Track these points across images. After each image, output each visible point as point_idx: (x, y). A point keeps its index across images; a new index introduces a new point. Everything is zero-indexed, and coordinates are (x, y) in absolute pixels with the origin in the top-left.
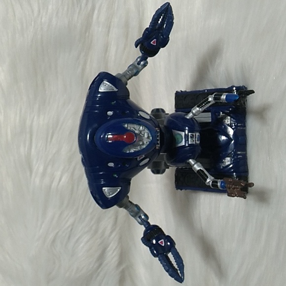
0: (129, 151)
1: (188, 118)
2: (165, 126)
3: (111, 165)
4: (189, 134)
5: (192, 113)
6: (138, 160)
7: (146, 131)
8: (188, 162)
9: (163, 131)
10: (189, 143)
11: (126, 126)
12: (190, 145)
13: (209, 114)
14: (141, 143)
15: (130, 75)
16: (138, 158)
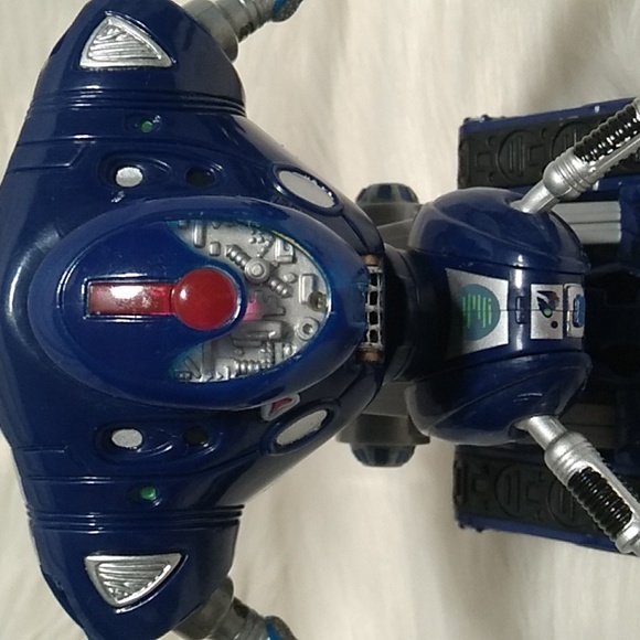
0: (212, 371)
1: (526, 210)
2: (413, 255)
3: (128, 439)
4: (535, 288)
5: (549, 186)
6: (267, 415)
7: (306, 265)
8: (521, 426)
9: (403, 275)
10: (534, 336)
11: (194, 235)
12: (534, 347)
13: (613, 210)
14: (273, 331)
15: (254, 13)
16: (267, 406)
